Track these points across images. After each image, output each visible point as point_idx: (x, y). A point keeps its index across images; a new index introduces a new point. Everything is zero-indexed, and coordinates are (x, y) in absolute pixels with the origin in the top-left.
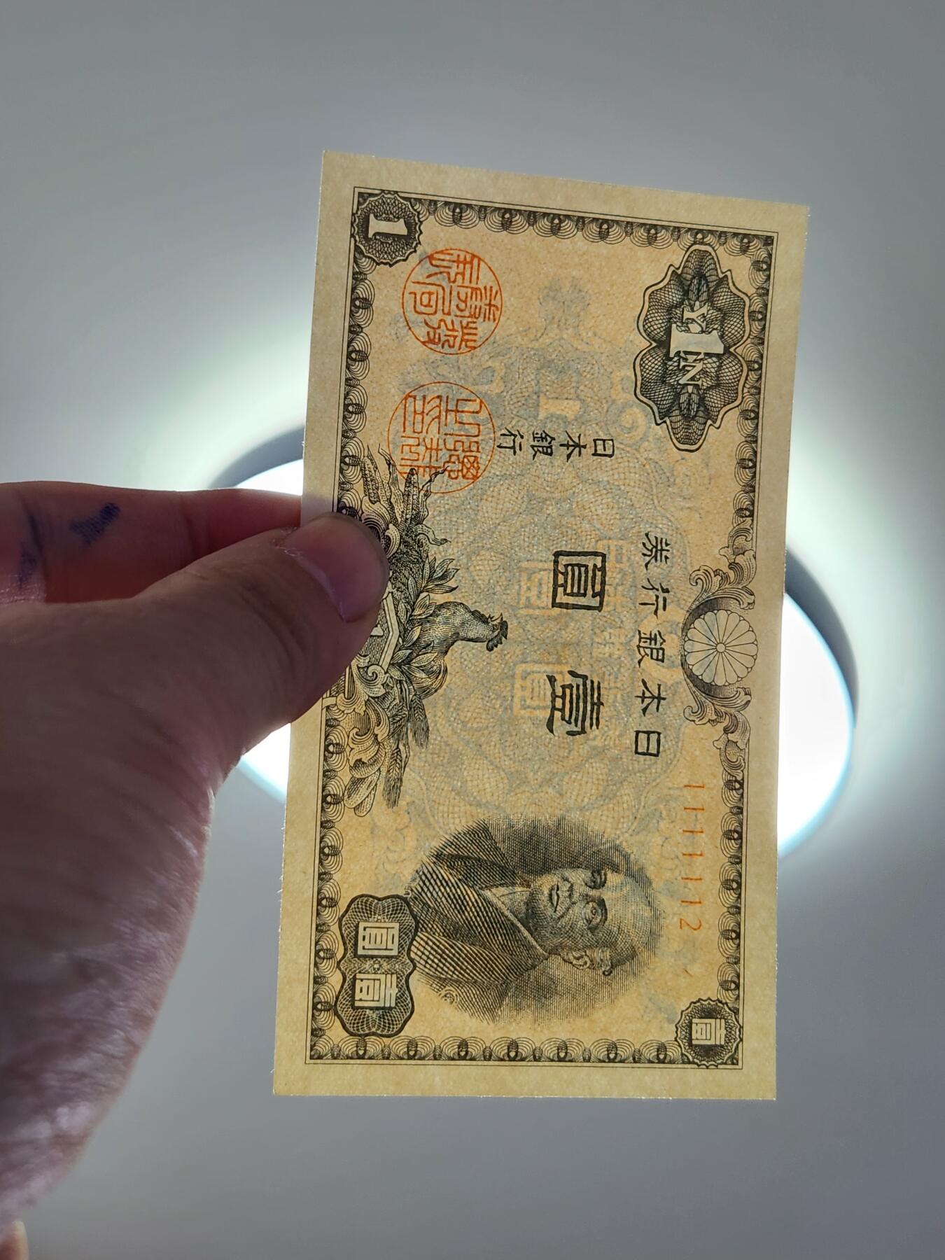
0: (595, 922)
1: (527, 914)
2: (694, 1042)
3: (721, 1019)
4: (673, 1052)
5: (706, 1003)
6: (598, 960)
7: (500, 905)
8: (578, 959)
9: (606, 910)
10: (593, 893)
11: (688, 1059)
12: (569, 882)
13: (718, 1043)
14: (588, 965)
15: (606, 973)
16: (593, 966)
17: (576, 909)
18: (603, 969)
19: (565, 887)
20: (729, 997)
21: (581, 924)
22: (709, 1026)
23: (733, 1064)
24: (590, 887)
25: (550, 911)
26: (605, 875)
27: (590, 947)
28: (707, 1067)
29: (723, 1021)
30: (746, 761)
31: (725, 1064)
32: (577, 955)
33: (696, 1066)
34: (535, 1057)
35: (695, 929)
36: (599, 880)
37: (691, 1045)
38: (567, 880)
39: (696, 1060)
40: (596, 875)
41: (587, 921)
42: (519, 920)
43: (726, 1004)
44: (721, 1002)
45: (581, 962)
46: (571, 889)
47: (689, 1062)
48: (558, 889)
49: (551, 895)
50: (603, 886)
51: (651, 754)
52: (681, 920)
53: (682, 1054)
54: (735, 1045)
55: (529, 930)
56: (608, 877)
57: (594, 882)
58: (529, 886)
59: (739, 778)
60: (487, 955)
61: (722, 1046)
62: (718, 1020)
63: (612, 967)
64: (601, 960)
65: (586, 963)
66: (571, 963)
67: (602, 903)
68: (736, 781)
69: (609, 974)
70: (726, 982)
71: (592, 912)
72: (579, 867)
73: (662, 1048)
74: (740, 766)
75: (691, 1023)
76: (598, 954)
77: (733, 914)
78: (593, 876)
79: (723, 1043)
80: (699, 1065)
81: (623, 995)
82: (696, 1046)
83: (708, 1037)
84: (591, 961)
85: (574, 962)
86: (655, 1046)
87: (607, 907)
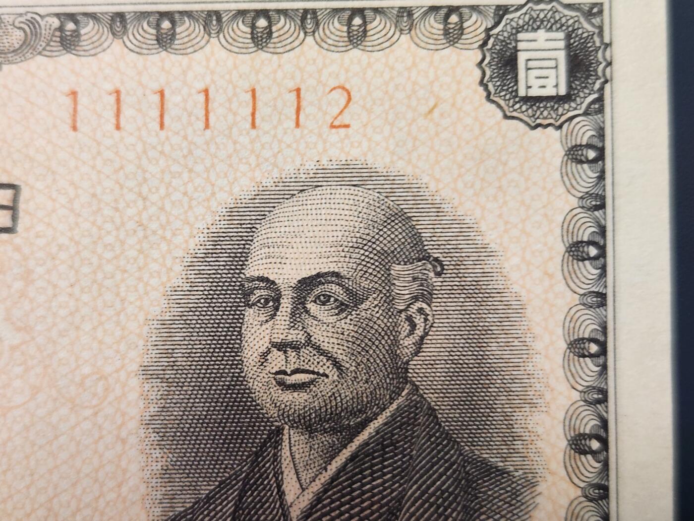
0: (343, 297)
1: (334, 431)
2: (563, 91)
3: (517, 41)
4: (583, 131)
5: (488, 73)
6: (415, 285)
7: (317, 486)
8: (413, 326)
9: (319, 275)
10: (286, 304)
11: (593, 102)
12: (269, 351)
13: (562, 44)
14: (424, 306)
15: (439, 269)
16: (426, 295)
17: (320, 336)
18: (432, 274)
19: (277, 360)
20: (476, 26)
21: (346, 325)
22: (531, 64)
23: (601, 12)
24: (277, 309)
25: (325, 387)
26: (252, 280)
27: (390, 300)
28: (610, 64)
29: (520, 36)
30: (22, 10)
31: (601, 28)
32: (407, 327)
33: (607, 87)
34: (599, 402)
35: (349, 99)
36: (264, 293)
37: (567, 98)
38: (265, 355)
39: (597, 86)
40: (253, 298)
41: (342, 311)
42: (345, 447)
43: (488, 30)
44: (485, 43)
45: (419, 320)
46: (282, 346)
47: (600, 100)
48: (284, 373)
49: (295, 387)
50: (273, 282)
51: (15, 199)
52: (333, 126)
53: (586, 113)
54: (567, 12)
55: (364, 425)
56: (256, 274)
57: (267, 301)
58: (279, 431)
59: (56, 23)
60: (413, 504)
61: (568, 37)
62: (521, 46)
63: (427, 258)
64: (415, 279)
65: (421, 311)
66: (422, 338)
67: (307, 285)
68: (61, 29)
69: (442, 266)
70: (446, 33)
71: (324, 304)
72: (240, 332)
73: (574, 154)
74: (32, 23)
75: (527, 99)
76: (404, 289)
77: (317, 24)
78: (253, 304)
79: (561, 35)
80: (606, 81)
81: (479, 232)
82: (570, 87)
83: (552, 64)
84: (416, 299)
85: (419, 332)
86: (573, 167)
87: (314, 273)
